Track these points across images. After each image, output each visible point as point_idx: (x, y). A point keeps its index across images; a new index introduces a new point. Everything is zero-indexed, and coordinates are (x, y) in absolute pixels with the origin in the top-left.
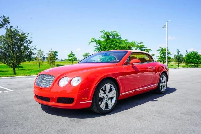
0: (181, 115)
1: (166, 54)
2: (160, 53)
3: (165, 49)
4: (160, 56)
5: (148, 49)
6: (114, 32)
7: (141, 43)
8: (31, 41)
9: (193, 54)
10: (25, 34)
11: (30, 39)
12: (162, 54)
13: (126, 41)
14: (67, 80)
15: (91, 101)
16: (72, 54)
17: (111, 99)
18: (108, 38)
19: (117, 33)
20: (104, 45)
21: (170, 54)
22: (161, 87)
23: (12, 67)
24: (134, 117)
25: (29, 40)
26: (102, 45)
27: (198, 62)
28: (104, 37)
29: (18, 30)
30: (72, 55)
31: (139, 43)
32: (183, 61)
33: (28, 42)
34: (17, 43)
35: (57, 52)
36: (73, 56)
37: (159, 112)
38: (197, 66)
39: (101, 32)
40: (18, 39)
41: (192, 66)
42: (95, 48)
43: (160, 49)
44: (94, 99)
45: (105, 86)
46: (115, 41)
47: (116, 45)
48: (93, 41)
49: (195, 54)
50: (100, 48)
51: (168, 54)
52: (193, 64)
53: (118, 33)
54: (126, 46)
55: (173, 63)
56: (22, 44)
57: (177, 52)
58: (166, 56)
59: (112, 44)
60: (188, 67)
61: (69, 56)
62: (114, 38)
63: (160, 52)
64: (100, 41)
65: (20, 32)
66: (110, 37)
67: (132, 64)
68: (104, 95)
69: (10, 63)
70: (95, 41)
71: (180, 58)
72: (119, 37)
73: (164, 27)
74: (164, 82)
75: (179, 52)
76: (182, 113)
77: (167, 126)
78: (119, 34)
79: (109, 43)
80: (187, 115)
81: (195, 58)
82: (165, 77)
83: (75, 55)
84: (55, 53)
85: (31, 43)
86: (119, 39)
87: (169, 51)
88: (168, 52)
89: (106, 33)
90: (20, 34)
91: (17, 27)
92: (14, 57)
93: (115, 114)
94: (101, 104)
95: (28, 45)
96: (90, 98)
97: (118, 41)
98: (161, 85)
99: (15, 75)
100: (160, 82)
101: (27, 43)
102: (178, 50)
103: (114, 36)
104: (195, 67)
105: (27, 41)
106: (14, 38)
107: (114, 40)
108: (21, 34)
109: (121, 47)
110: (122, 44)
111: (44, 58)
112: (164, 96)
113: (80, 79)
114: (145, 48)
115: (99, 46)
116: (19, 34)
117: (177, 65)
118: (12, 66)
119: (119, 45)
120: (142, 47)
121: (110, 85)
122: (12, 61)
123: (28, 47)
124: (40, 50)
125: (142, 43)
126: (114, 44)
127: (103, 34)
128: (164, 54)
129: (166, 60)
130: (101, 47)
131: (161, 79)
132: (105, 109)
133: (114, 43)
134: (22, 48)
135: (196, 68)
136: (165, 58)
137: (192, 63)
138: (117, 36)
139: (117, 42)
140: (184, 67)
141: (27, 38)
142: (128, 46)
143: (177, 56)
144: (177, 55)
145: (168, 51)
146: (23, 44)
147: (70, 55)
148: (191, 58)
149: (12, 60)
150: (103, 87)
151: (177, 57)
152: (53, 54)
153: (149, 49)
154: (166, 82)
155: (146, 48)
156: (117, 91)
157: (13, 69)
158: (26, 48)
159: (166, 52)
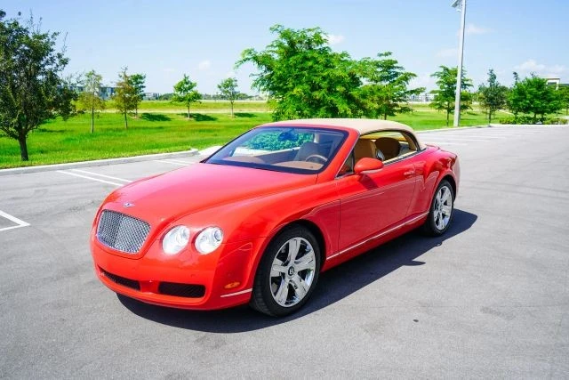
0: (481, 314)
1: (458, 85)
2: (440, 82)
3: (456, 71)
4: (440, 92)
5: (406, 74)
6: (309, 30)
7: (386, 55)
8: (64, 57)
9: (532, 86)
10: (44, 36)
11: (61, 52)
12: (446, 86)
13: (345, 58)
14: (184, 235)
15: (250, 290)
16: (187, 83)
17: (303, 274)
18: (291, 50)
19: (317, 36)
20: (280, 69)
21: (469, 85)
22: (435, 220)
23: (16, 137)
24: (361, 327)
25: (59, 56)
26: (274, 69)
27: (546, 107)
28: (280, 45)
29: (22, 24)
30: (185, 86)
31: (381, 55)
32: (503, 103)
33: (57, 61)
34: (23, 63)
35: (141, 78)
36: (190, 88)
37: (425, 306)
38: (542, 120)
39: (271, 29)
40: (25, 51)
41: (527, 121)
42: (255, 78)
43: (442, 70)
44: (259, 283)
45: (288, 244)
46: (313, 58)
47: (315, 71)
48: (249, 57)
49: (539, 84)
50: (269, 78)
51: (464, 85)
52: (532, 115)
53: (322, 35)
54: (343, 74)
55: (476, 106)
56: (38, 68)
57: (489, 77)
58: (457, 92)
59: (302, 69)
60: (515, 123)
61: (179, 89)
62: (310, 48)
63: (439, 79)
64: (269, 57)
65: (31, 30)
66: (298, 45)
67: (359, 172)
68: (285, 270)
69: (8, 126)
70: (255, 59)
71: (496, 95)
72: (325, 45)
73: (456, 5)
74: (445, 204)
75: (493, 77)
76: (485, 310)
77: (443, 355)
78: (324, 37)
79: (295, 65)
80: (498, 314)
81: (536, 97)
82: (447, 189)
83: (195, 85)
84: (138, 78)
85: (64, 62)
86: (323, 51)
87: (466, 77)
88: (462, 81)
89: (285, 35)
90: (30, 35)
91: (20, 14)
92: (18, 108)
93: (312, 314)
94: (275, 294)
95: (56, 71)
96: (247, 281)
97: (322, 60)
98: (436, 214)
99: (26, 163)
100: (434, 205)
101: (54, 65)
102: (491, 71)
103: (309, 43)
104: (535, 121)
105: (52, 60)
106: (14, 50)
107: (309, 55)
108: (35, 36)
109: (328, 75)
110: (333, 67)
111: (103, 90)
112: (444, 243)
113: (219, 232)
114: (397, 70)
115: (265, 71)
116: (27, 37)
117: (486, 113)
118: (16, 133)
119: (322, 71)
120: (389, 68)
121: (299, 239)
122: (15, 120)
123: (58, 74)
124: (91, 74)
125: (390, 54)
126: (311, 67)
127: (277, 36)
128: (451, 84)
129: (457, 103)
130: (272, 75)
131: (438, 196)
132: (286, 303)
133: (310, 63)
134: (40, 77)
135: (538, 126)
136: (453, 95)
137: (527, 110)
138: (320, 42)
139: (317, 63)
140: (505, 123)
141: (52, 50)
142: (350, 74)
143: (487, 89)
144: (488, 86)
145: (462, 76)
146: (43, 66)
147: (182, 84)
148: (525, 98)
149: (14, 117)
150: (282, 248)
151: (487, 92)
152: (132, 83)
153: (409, 72)
154: (450, 203)
155: (401, 68)
156: (319, 253)
157: (18, 141)
158: (53, 79)
159: (458, 79)
